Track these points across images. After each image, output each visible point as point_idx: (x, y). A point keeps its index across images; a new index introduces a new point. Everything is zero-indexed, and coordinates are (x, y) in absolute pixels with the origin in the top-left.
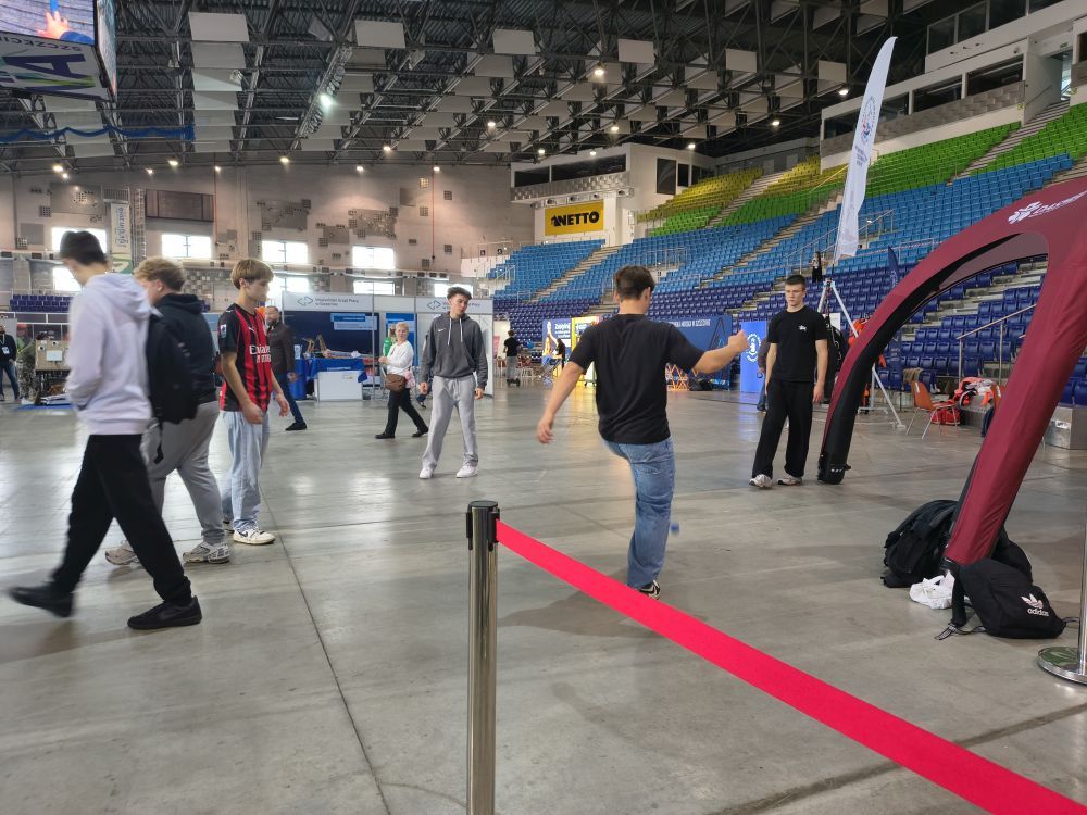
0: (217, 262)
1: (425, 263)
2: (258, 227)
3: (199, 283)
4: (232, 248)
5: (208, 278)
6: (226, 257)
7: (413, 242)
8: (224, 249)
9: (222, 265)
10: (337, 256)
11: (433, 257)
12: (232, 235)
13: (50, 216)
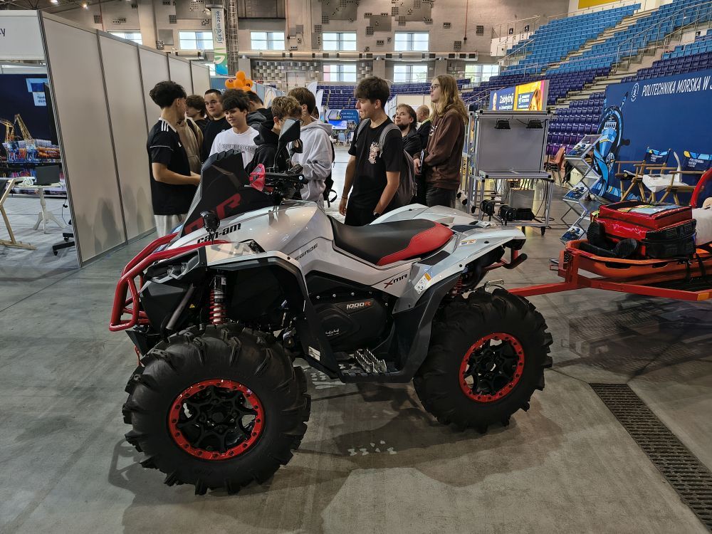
0: (288, 53)
1: (458, 45)
2: (319, 21)
4: (300, 41)
5: (283, 67)
6: (295, 49)
7: (447, 25)
8: (294, 43)
9: (291, 55)
10: (380, 43)
11: (465, 39)
12: (300, 30)
13: (176, 22)
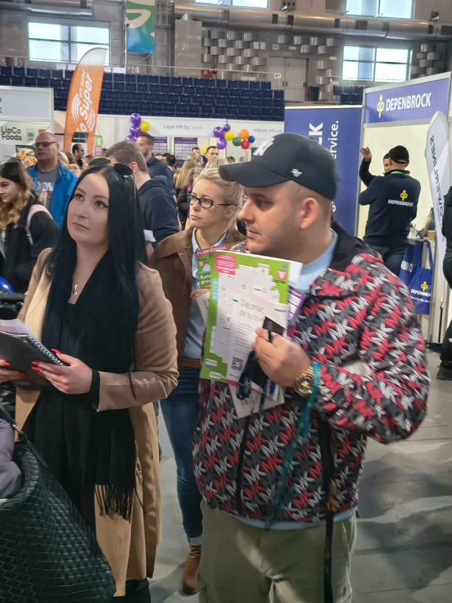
0: (282, 16)
3: (247, 53)
5: (263, 46)
9: (291, 19)
